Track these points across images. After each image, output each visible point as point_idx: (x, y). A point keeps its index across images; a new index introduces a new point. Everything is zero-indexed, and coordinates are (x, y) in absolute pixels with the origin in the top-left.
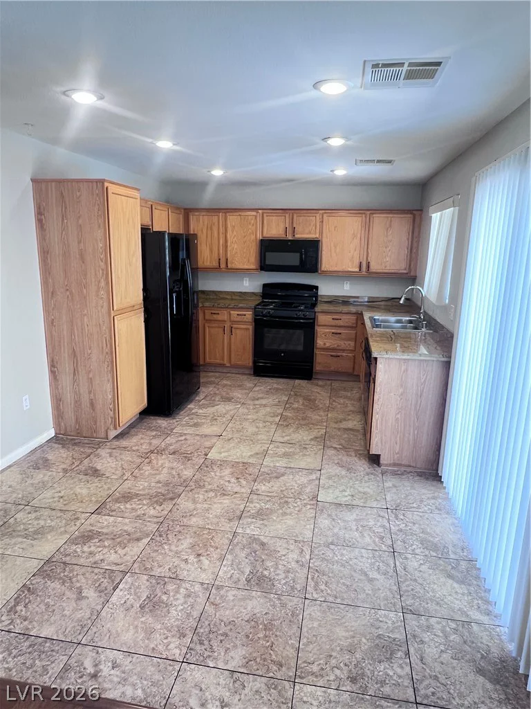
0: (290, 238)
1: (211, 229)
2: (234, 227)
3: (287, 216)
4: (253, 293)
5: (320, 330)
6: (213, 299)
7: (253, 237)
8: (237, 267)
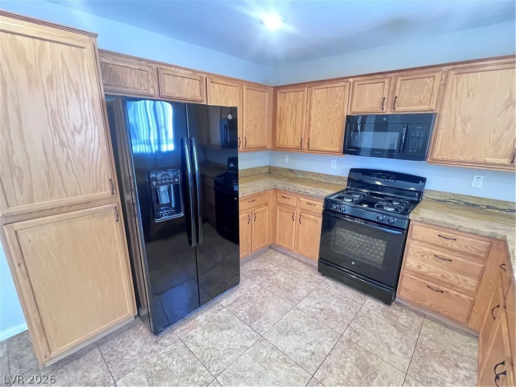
0: (389, 112)
1: (296, 107)
2: (319, 102)
3: (386, 81)
4: (339, 177)
5: (412, 246)
6: (301, 179)
7: (340, 113)
8: (319, 149)
